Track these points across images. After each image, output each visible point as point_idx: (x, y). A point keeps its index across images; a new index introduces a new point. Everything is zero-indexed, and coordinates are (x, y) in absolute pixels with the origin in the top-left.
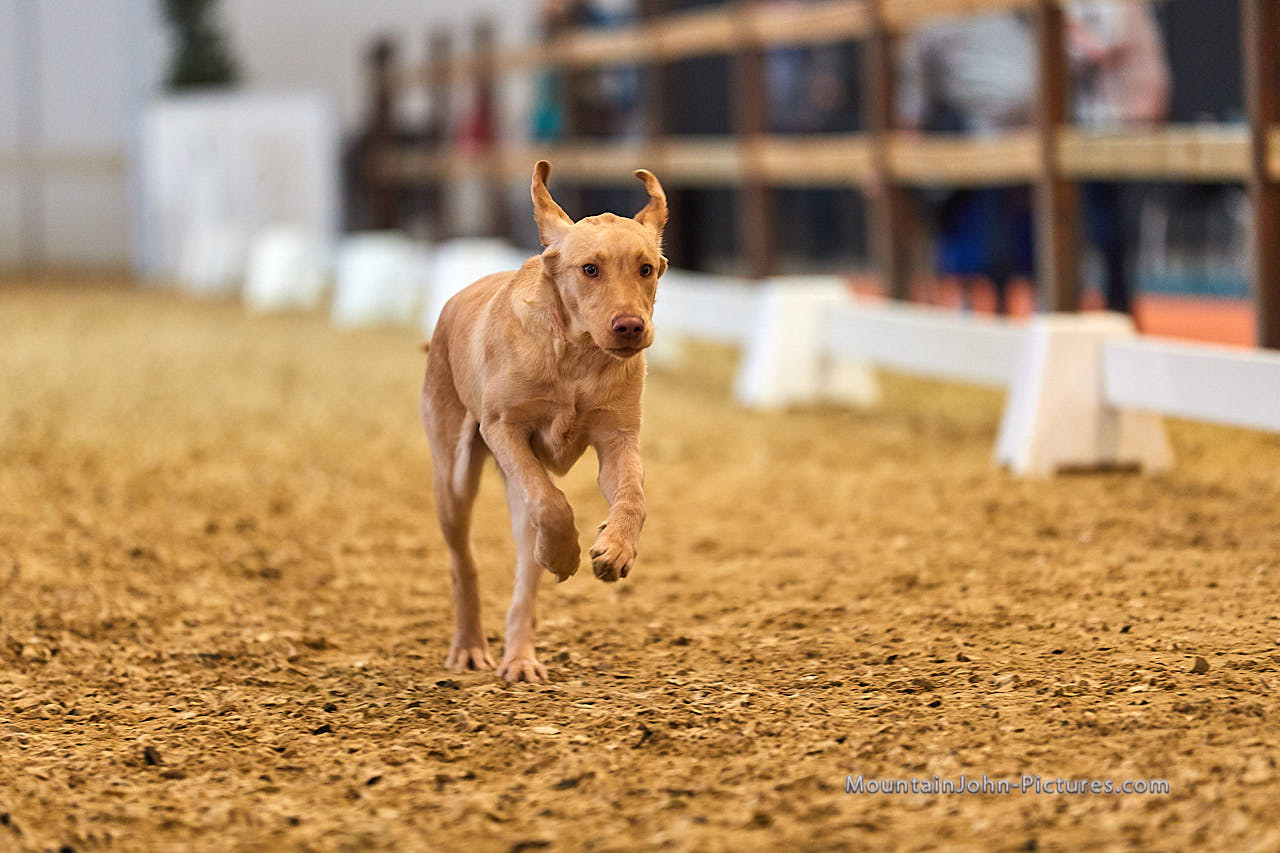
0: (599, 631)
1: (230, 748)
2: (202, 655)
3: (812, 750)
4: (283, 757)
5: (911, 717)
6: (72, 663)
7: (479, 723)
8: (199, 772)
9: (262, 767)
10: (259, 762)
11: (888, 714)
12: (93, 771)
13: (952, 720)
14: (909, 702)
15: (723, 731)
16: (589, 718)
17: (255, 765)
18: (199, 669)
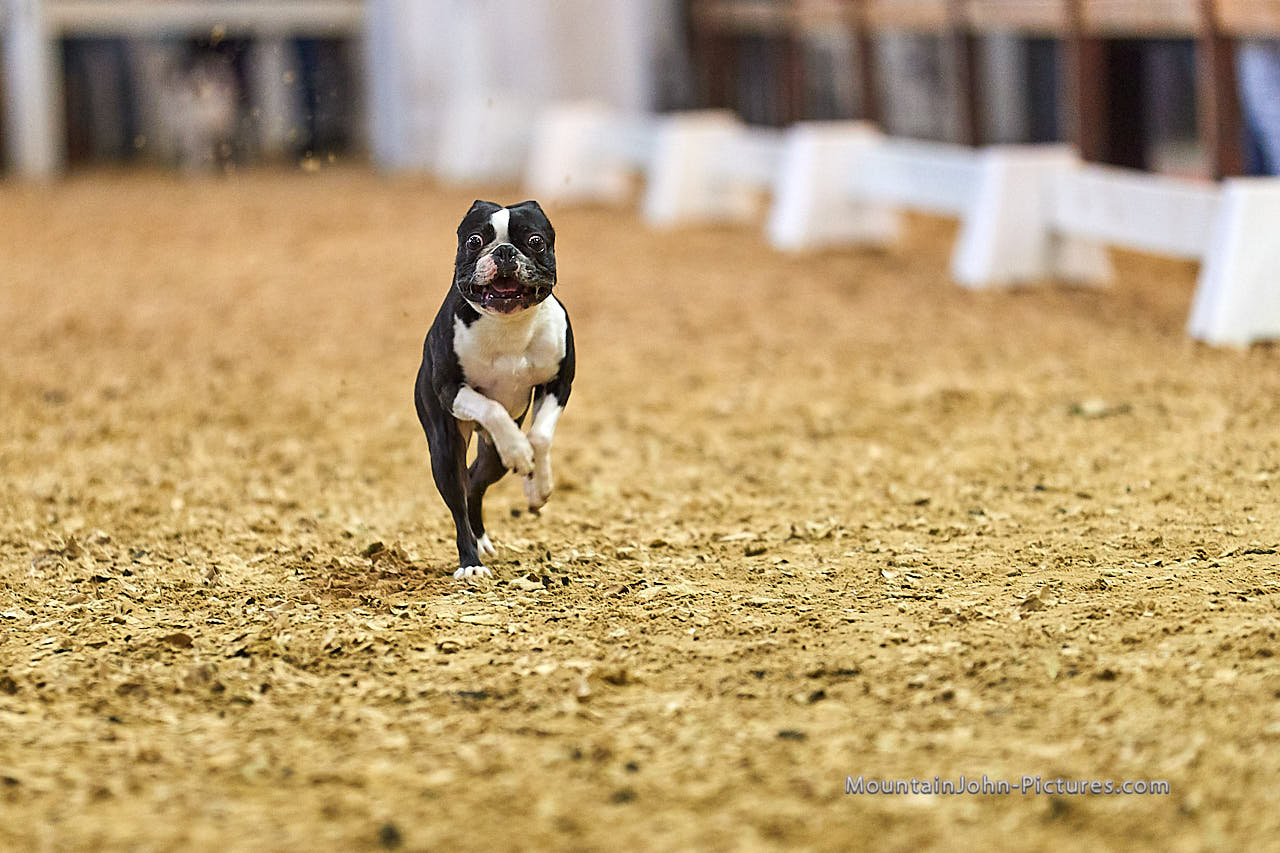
0: (996, 660)
2: (461, 693)
6: (285, 703)
18: (457, 711)
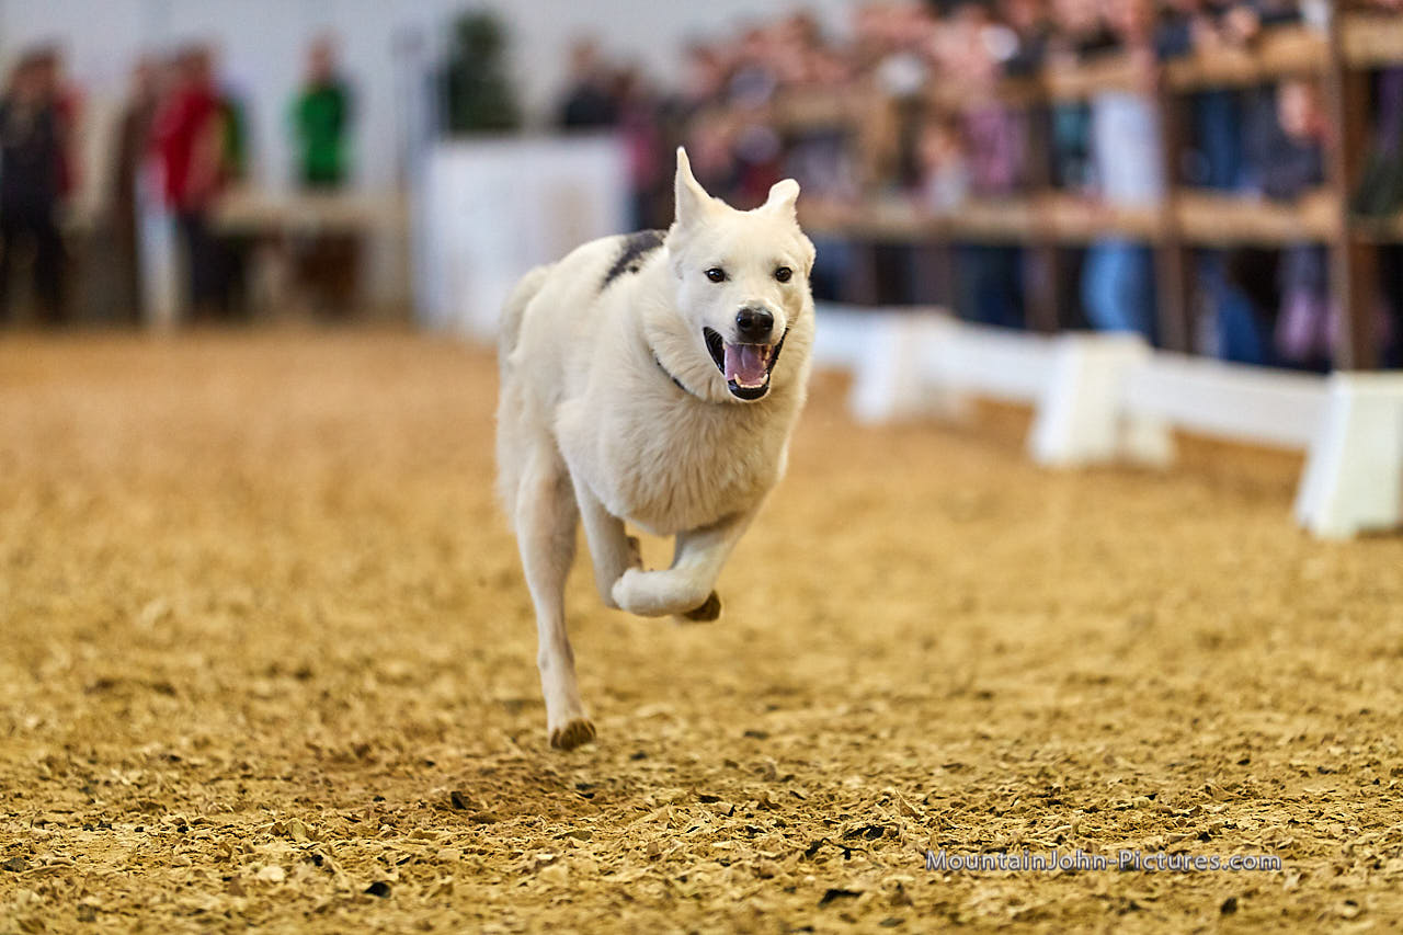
1: (541, 793)
3: (1122, 805)
4: (591, 803)
5: (1221, 774)
7: (786, 773)
8: (509, 816)
9: (571, 812)
10: (568, 807)
11: (1197, 771)
12: (403, 814)
13: (1262, 778)
14: (1217, 760)
15: (1033, 785)
16: (896, 770)
17: (564, 810)
